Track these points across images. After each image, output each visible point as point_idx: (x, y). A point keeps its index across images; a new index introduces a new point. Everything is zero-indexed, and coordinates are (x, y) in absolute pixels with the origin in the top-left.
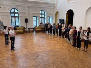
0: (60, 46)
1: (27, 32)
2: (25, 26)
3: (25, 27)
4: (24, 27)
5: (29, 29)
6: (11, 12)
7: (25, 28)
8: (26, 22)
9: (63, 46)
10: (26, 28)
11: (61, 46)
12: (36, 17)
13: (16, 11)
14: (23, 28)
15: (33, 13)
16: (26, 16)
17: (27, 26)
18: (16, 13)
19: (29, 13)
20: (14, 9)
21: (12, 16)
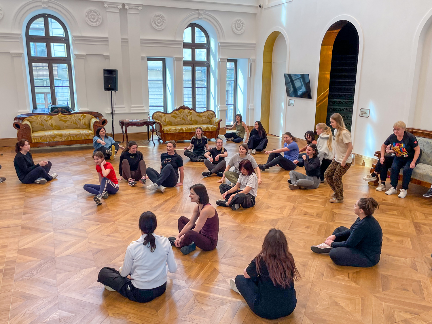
0: (281, 208)
2: (105, 111)
3: (105, 117)
4: (97, 115)
5: (122, 123)
6: (31, 33)
7: (104, 122)
8: (106, 88)
9: (294, 208)
10: (109, 119)
11: (286, 212)
12: (163, 60)
13: (56, 30)
14: (94, 120)
15: (144, 42)
16: (107, 58)
18: (57, 40)
19: (125, 42)
20: (46, 17)
21: (33, 54)
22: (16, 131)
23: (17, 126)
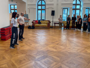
1: (52, 27)
2: (51, 20)
6: (39, 4)
12: (67, 9)
14: (48, 22)
15: (62, 4)
16: (53, 8)
17: (54, 21)
19: (57, 4)
22: (32, 23)
23: (32, 22)
